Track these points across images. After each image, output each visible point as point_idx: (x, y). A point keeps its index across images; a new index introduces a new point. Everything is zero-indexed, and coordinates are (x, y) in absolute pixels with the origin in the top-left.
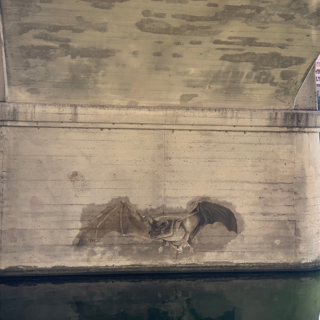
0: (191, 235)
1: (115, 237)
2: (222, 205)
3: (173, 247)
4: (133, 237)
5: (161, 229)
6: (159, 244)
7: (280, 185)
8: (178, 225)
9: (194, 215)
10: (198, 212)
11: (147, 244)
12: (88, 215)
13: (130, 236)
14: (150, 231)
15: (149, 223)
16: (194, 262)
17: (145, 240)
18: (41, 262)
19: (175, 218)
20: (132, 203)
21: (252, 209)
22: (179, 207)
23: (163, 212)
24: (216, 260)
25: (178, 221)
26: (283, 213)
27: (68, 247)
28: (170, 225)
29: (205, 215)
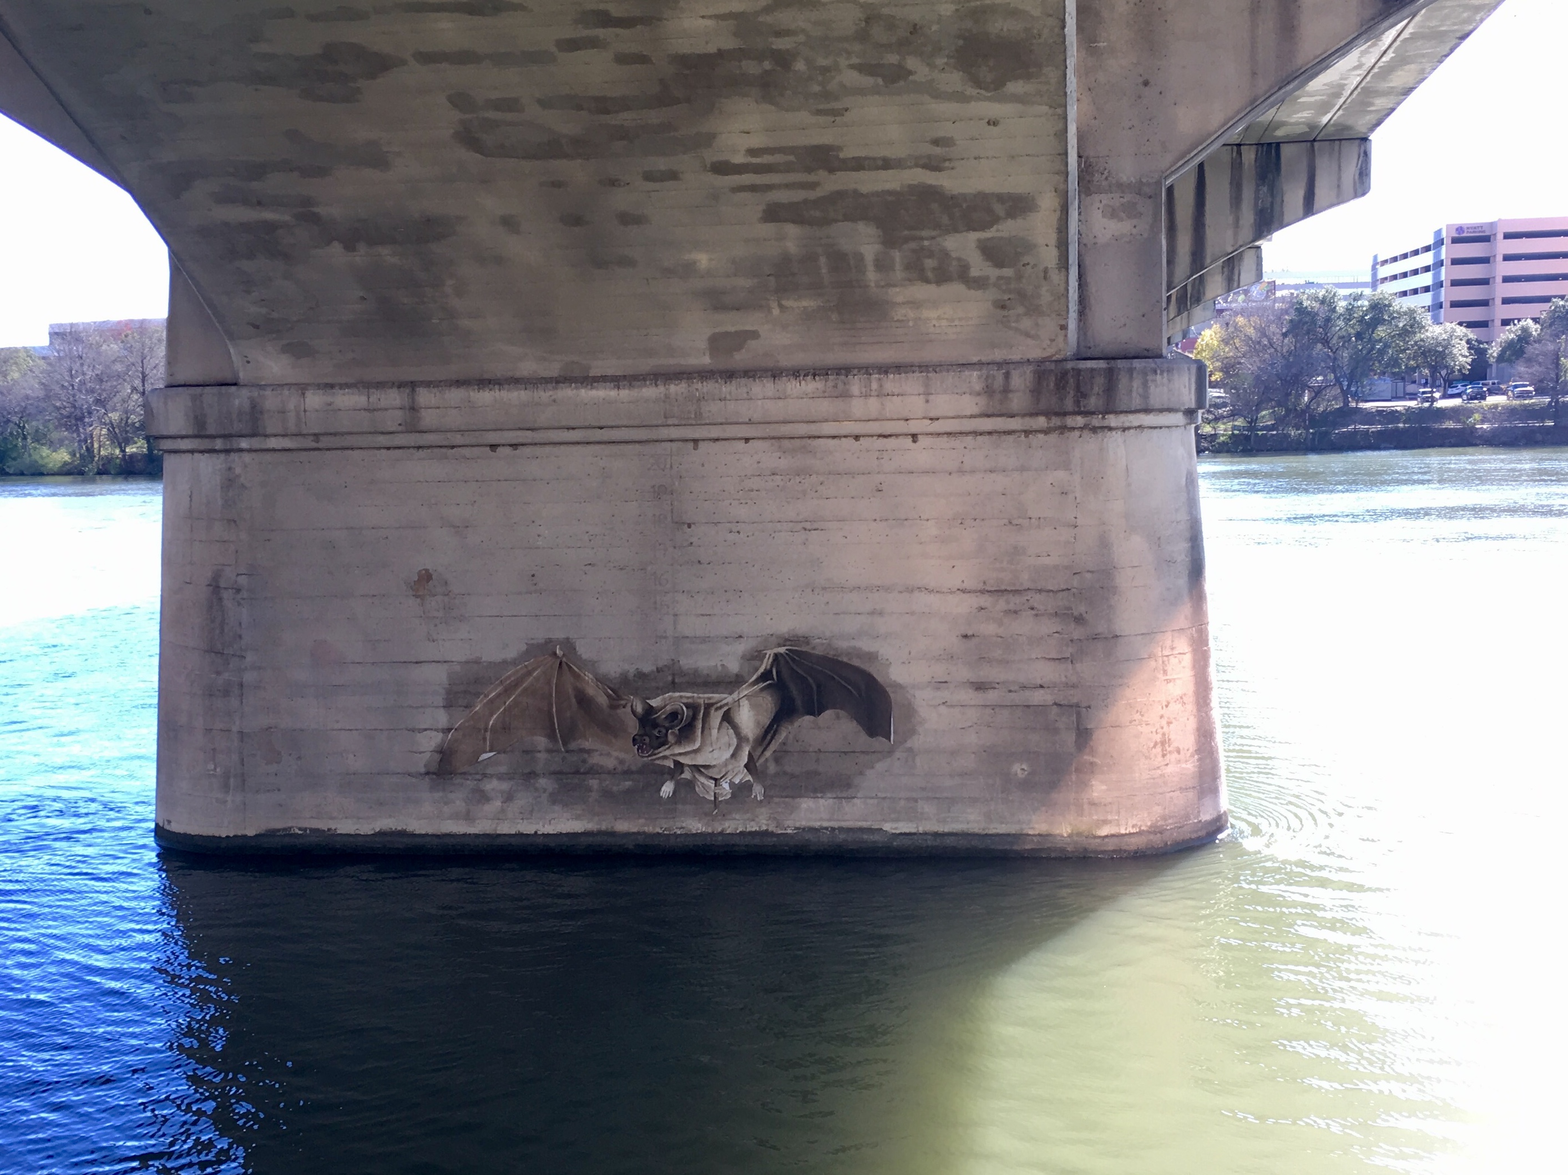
0: (754, 748)
1: (540, 752)
2: (845, 660)
3: (702, 784)
4: (589, 752)
5: (667, 731)
6: (662, 774)
7: (1028, 598)
8: (716, 717)
9: (762, 690)
10: (773, 679)
11: (627, 773)
12: (465, 692)
13: (582, 750)
14: (636, 737)
15: (634, 712)
16: (764, 828)
17: (622, 762)
18: (346, 818)
19: (709, 698)
20: (584, 656)
21: (939, 671)
22: (719, 665)
23: (673, 682)
24: (830, 820)
25: (715, 706)
26: (1039, 682)
27: (414, 780)
28: (694, 718)
29: (795, 692)
